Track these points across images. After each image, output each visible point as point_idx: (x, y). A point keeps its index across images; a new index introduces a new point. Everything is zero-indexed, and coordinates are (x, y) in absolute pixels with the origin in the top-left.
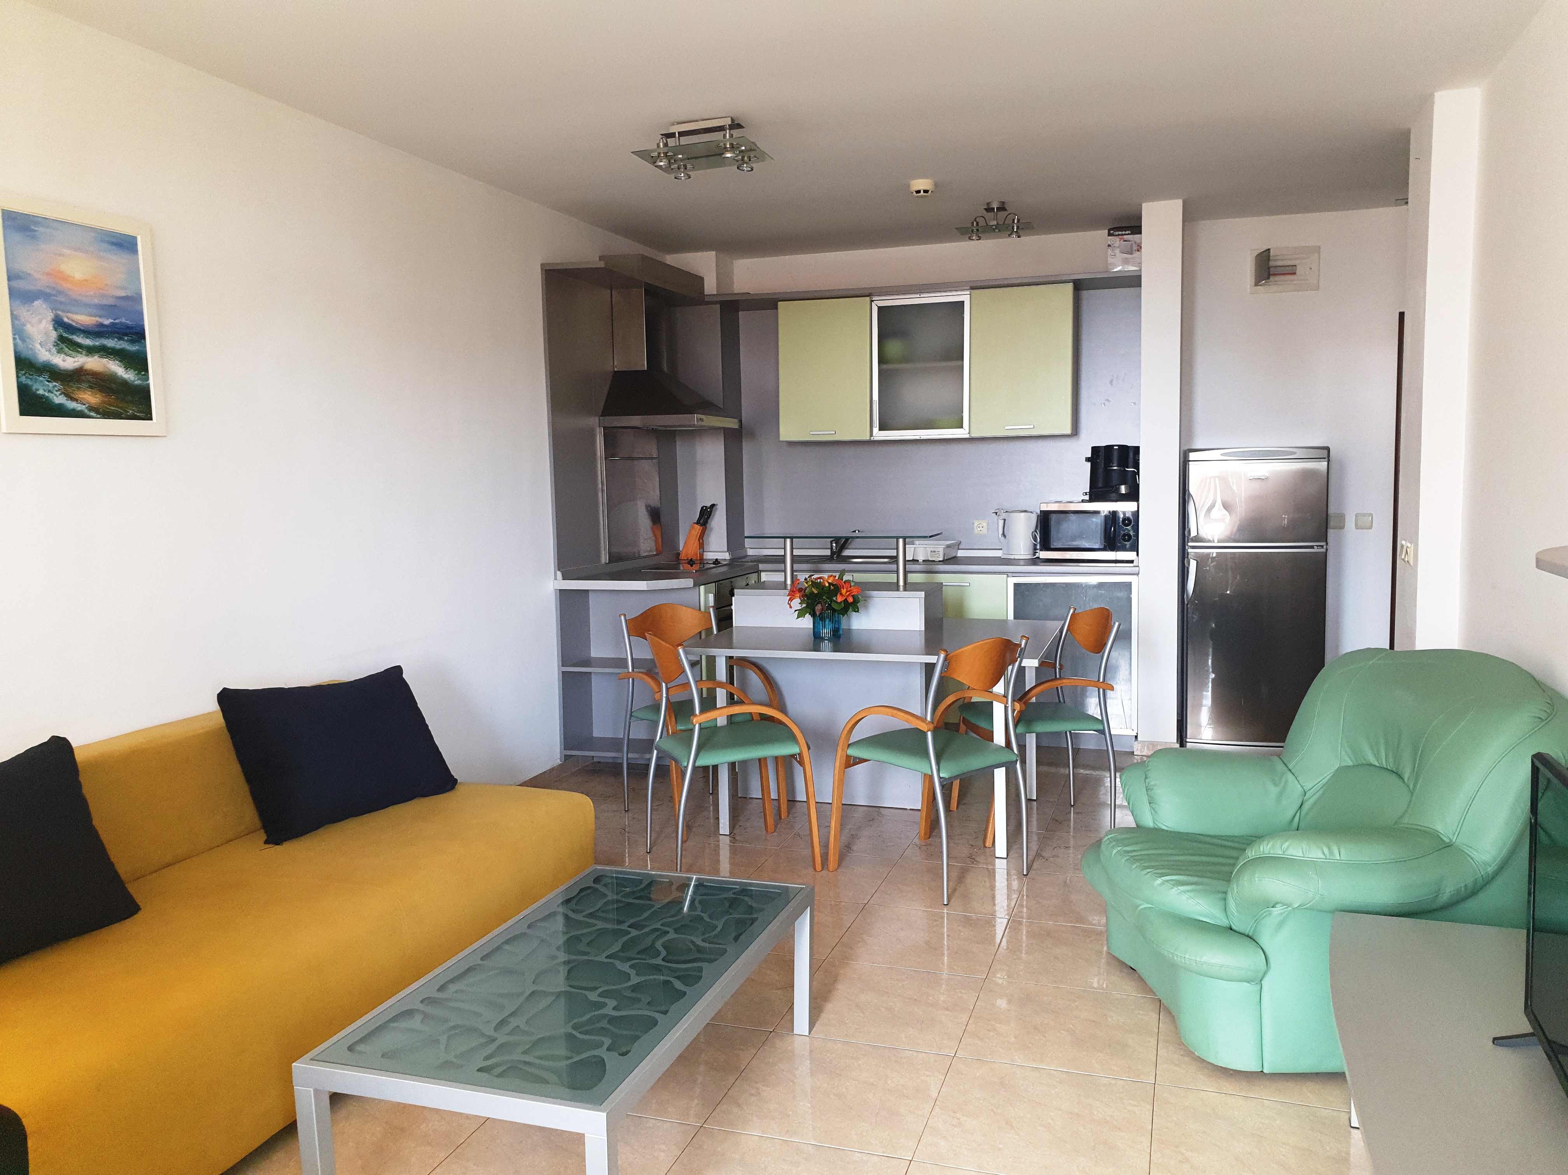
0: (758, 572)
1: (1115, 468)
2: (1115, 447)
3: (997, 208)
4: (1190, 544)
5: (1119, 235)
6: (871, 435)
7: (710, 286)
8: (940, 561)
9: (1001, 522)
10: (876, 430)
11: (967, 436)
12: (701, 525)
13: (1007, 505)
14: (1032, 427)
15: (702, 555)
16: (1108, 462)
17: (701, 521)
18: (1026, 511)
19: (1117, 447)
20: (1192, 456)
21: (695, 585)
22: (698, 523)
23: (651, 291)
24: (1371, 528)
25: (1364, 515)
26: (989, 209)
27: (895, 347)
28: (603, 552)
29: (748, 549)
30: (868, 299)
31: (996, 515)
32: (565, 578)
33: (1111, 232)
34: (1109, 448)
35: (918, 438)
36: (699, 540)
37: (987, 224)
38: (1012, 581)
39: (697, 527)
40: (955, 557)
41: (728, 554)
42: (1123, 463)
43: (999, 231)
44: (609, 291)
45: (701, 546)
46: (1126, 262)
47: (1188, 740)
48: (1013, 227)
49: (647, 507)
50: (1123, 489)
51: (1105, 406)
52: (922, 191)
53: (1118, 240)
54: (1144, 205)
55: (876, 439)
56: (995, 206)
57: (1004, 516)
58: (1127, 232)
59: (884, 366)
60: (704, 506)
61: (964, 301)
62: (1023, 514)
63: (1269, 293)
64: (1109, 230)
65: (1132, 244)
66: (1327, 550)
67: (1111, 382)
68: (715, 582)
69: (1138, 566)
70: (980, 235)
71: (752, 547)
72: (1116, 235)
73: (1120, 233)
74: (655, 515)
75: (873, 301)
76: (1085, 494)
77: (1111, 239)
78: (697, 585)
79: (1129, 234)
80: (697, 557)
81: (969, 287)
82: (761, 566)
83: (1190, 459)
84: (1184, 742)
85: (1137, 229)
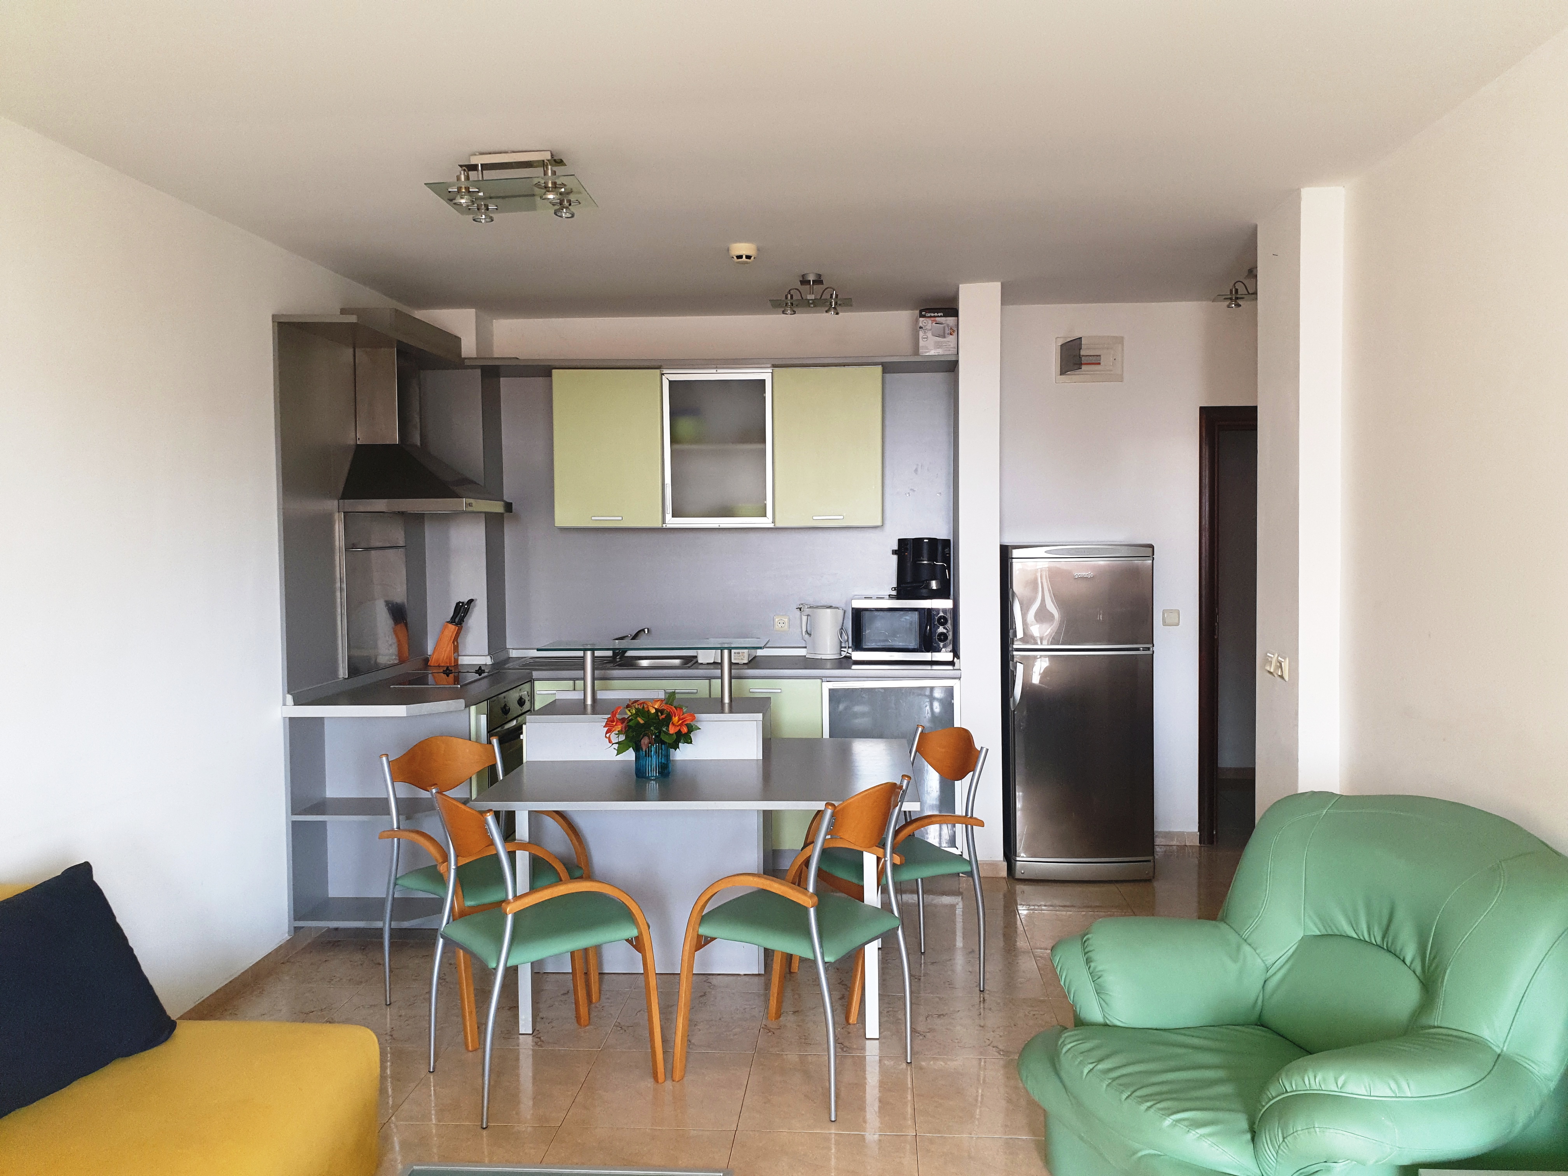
0: (530, 681)
1: (925, 562)
2: (925, 541)
3: (813, 281)
4: (1015, 647)
5: (931, 317)
6: (664, 522)
7: (469, 347)
8: (744, 664)
9: (804, 618)
10: (669, 516)
11: (772, 526)
12: (457, 625)
13: (810, 600)
14: (842, 517)
15: (456, 660)
16: (918, 555)
17: (457, 620)
18: (830, 607)
19: (927, 541)
20: (1016, 553)
21: (466, 707)
22: (452, 621)
23: (404, 352)
24: (1178, 624)
25: (1171, 611)
26: (804, 282)
27: (687, 425)
28: (341, 665)
29: (511, 651)
30: (658, 371)
31: (800, 610)
32: (297, 703)
33: (923, 313)
34: (918, 541)
35: (716, 526)
36: (453, 642)
37: (802, 298)
38: (827, 686)
39: (452, 628)
40: (755, 657)
41: (489, 657)
42: (933, 557)
43: (815, 306)
44: (351, 350)
45: (456, 649)
46: (938, 345)
47: (1018, 859)
48: (831, 303)
49: (387, 603)
50: (934, 585)
51: (909, 495)
52: (744, 257)
53: (930, 322)
54: (962, 287)
55: (669, 526)
56: (811, 278)
57: (807, 611)
58: (939, 314)
59: (677, 447)
60: (460, 602)
61: (765, 380)
62: (829, 610)
63: (1074, 383)
64: (921, 311)
65: (944, 327)
66: (1153, 651)
67: (916, 470)
68: (487, 700)
69: (960, 670)
70: (795, 309)
71: (515, 647)
72: (928, 317)
73: (932, 315)
74: (398, 614)
75: (663, 374)
76: (893, 589)
77: (923, 321)
78: (467, 706)
79: (941, 316)
80: (450, 663)
81: (769, 365)
82: (535, 674)
83: (1014, 557)
84: (1013, 861)
85: (953, 311)
